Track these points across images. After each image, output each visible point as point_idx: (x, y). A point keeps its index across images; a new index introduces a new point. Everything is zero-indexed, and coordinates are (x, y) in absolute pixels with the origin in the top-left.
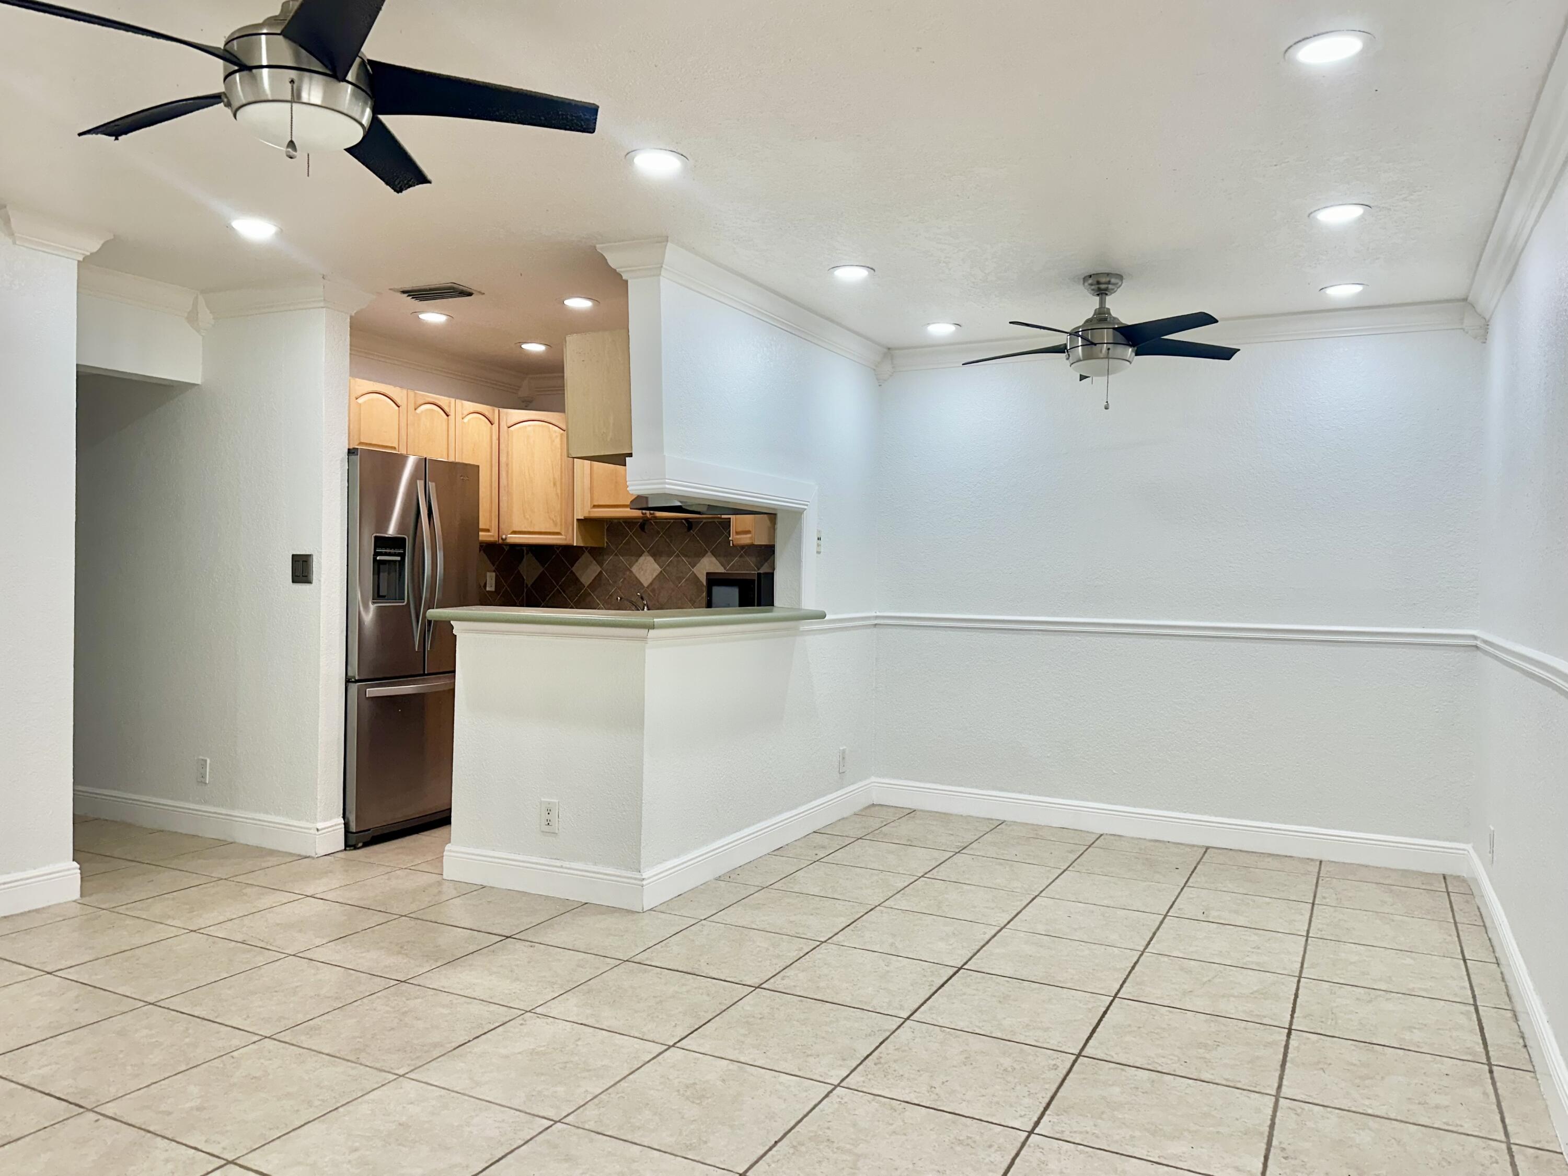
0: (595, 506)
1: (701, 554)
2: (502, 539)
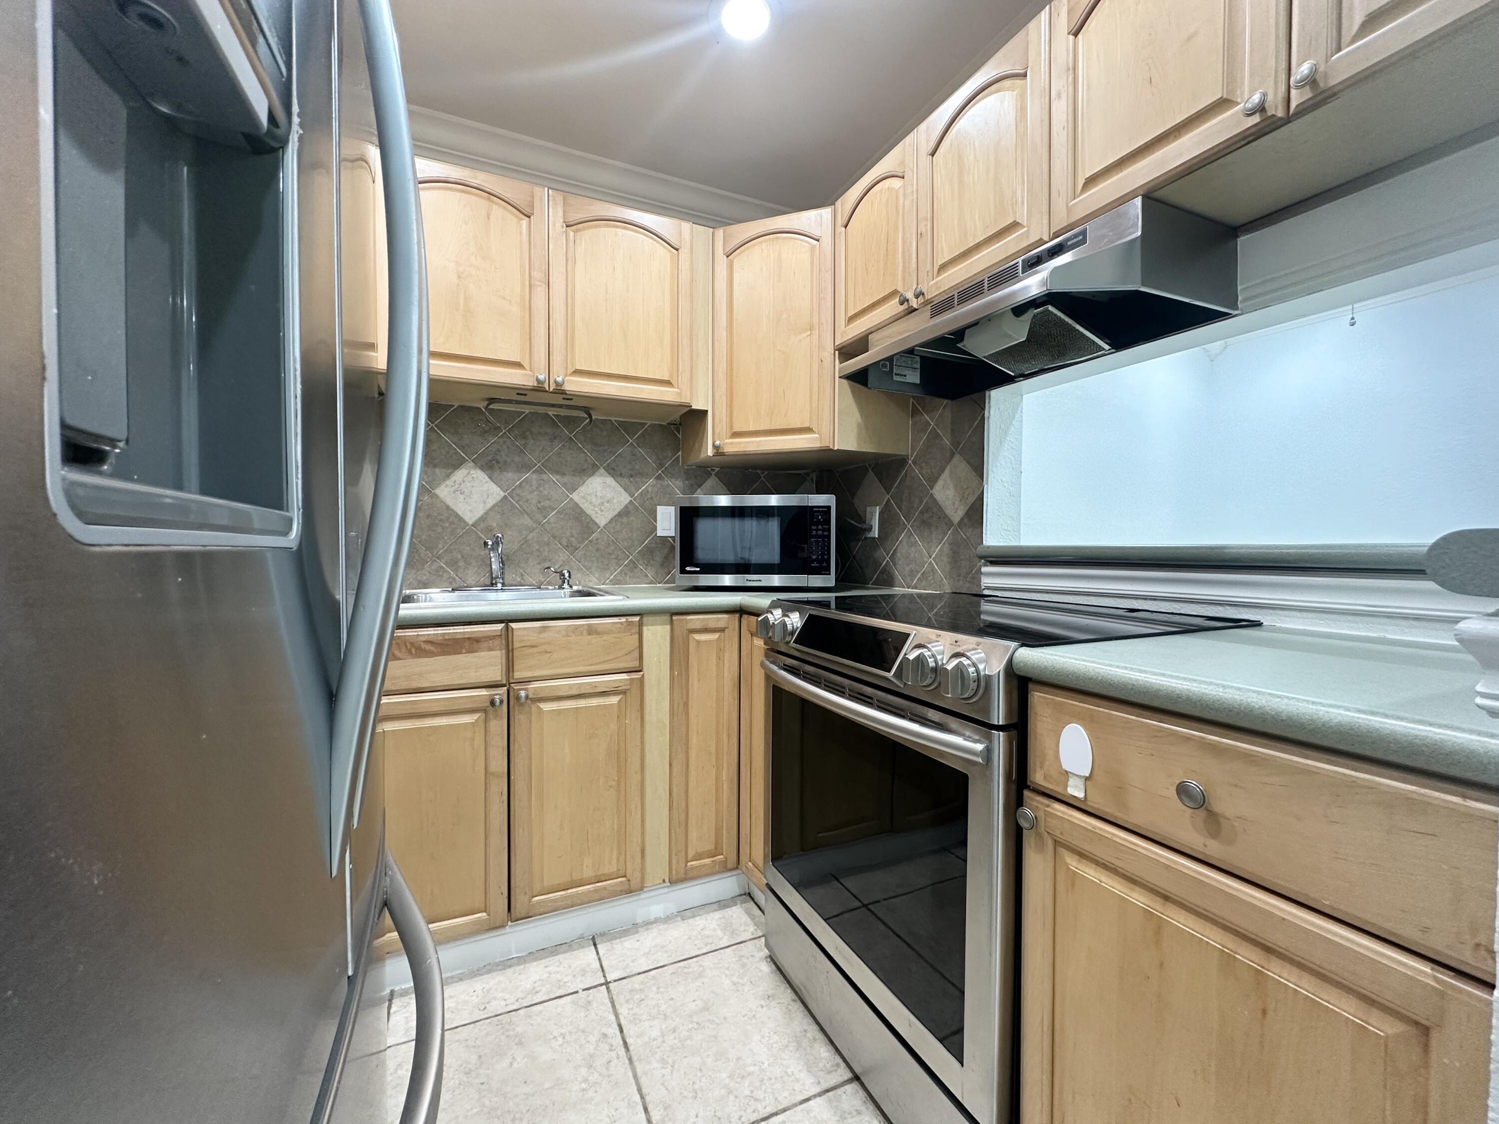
1: (586, 471)
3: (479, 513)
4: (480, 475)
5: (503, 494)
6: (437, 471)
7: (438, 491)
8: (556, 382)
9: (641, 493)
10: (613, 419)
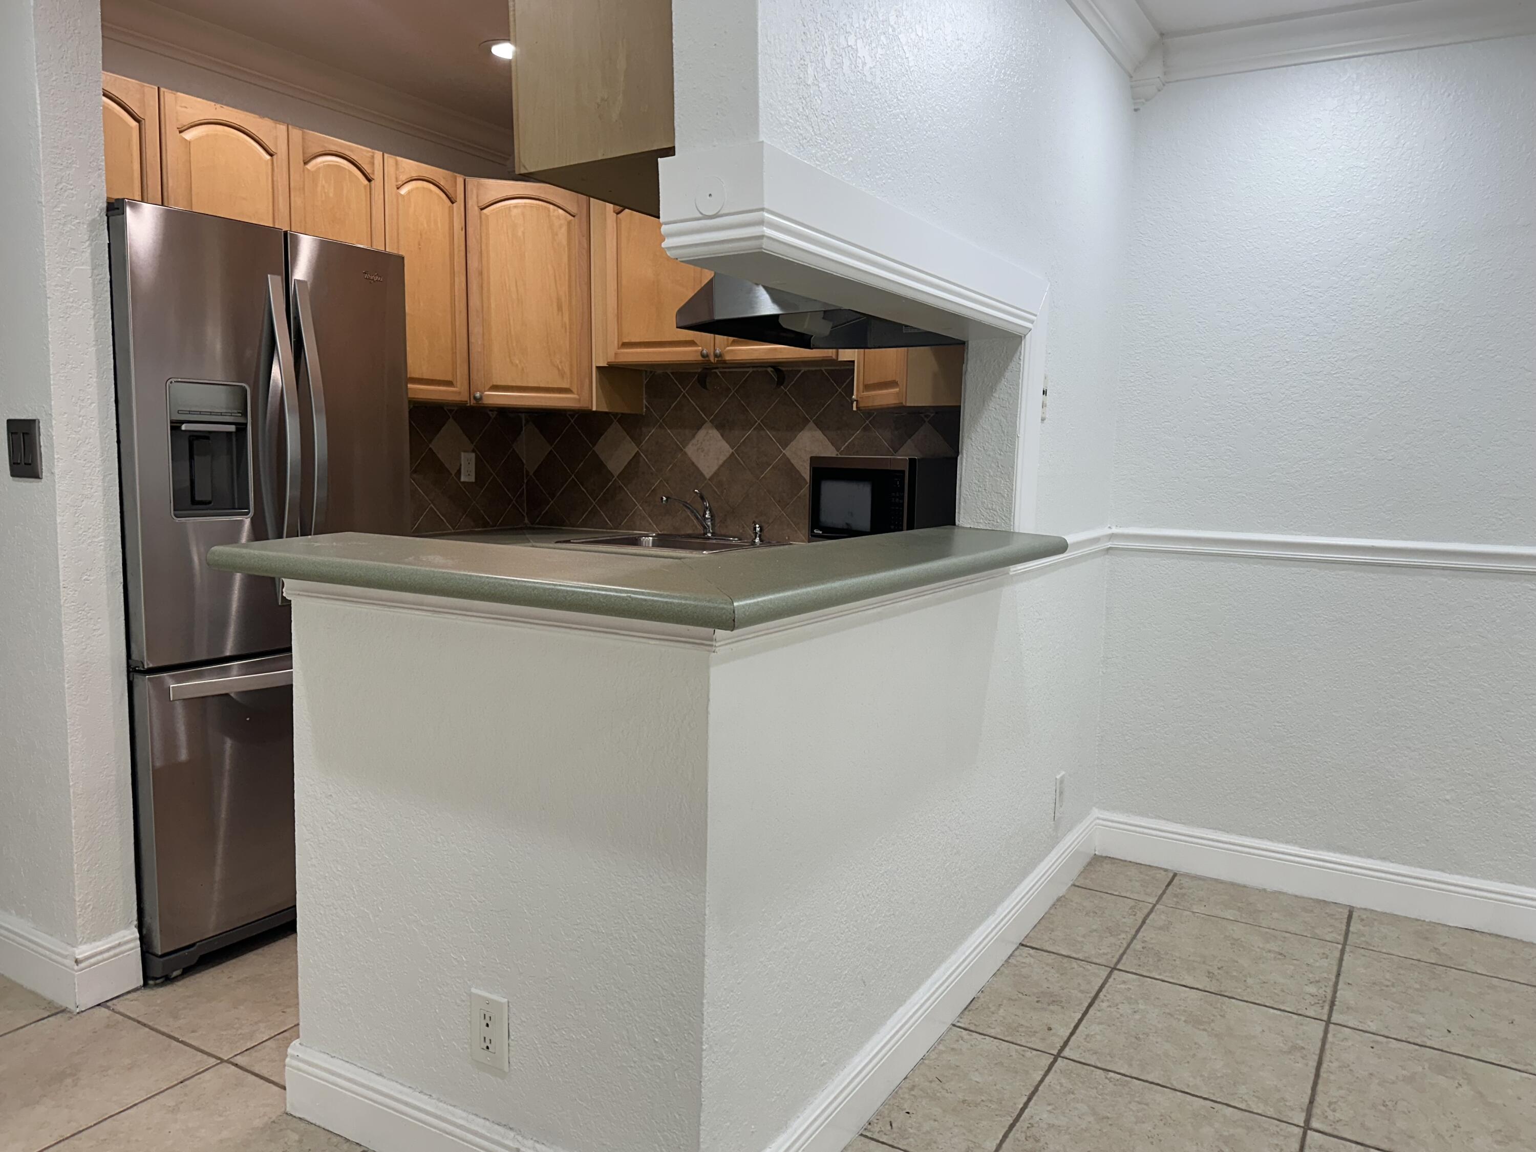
0: (625, 345)
1: (795, 426)
2: (475, 398)
3: (714, 468)
4: (715, 433)
5: (731, 451)
6: (687, 431)
7: (686, 450)
8: (717, 354)
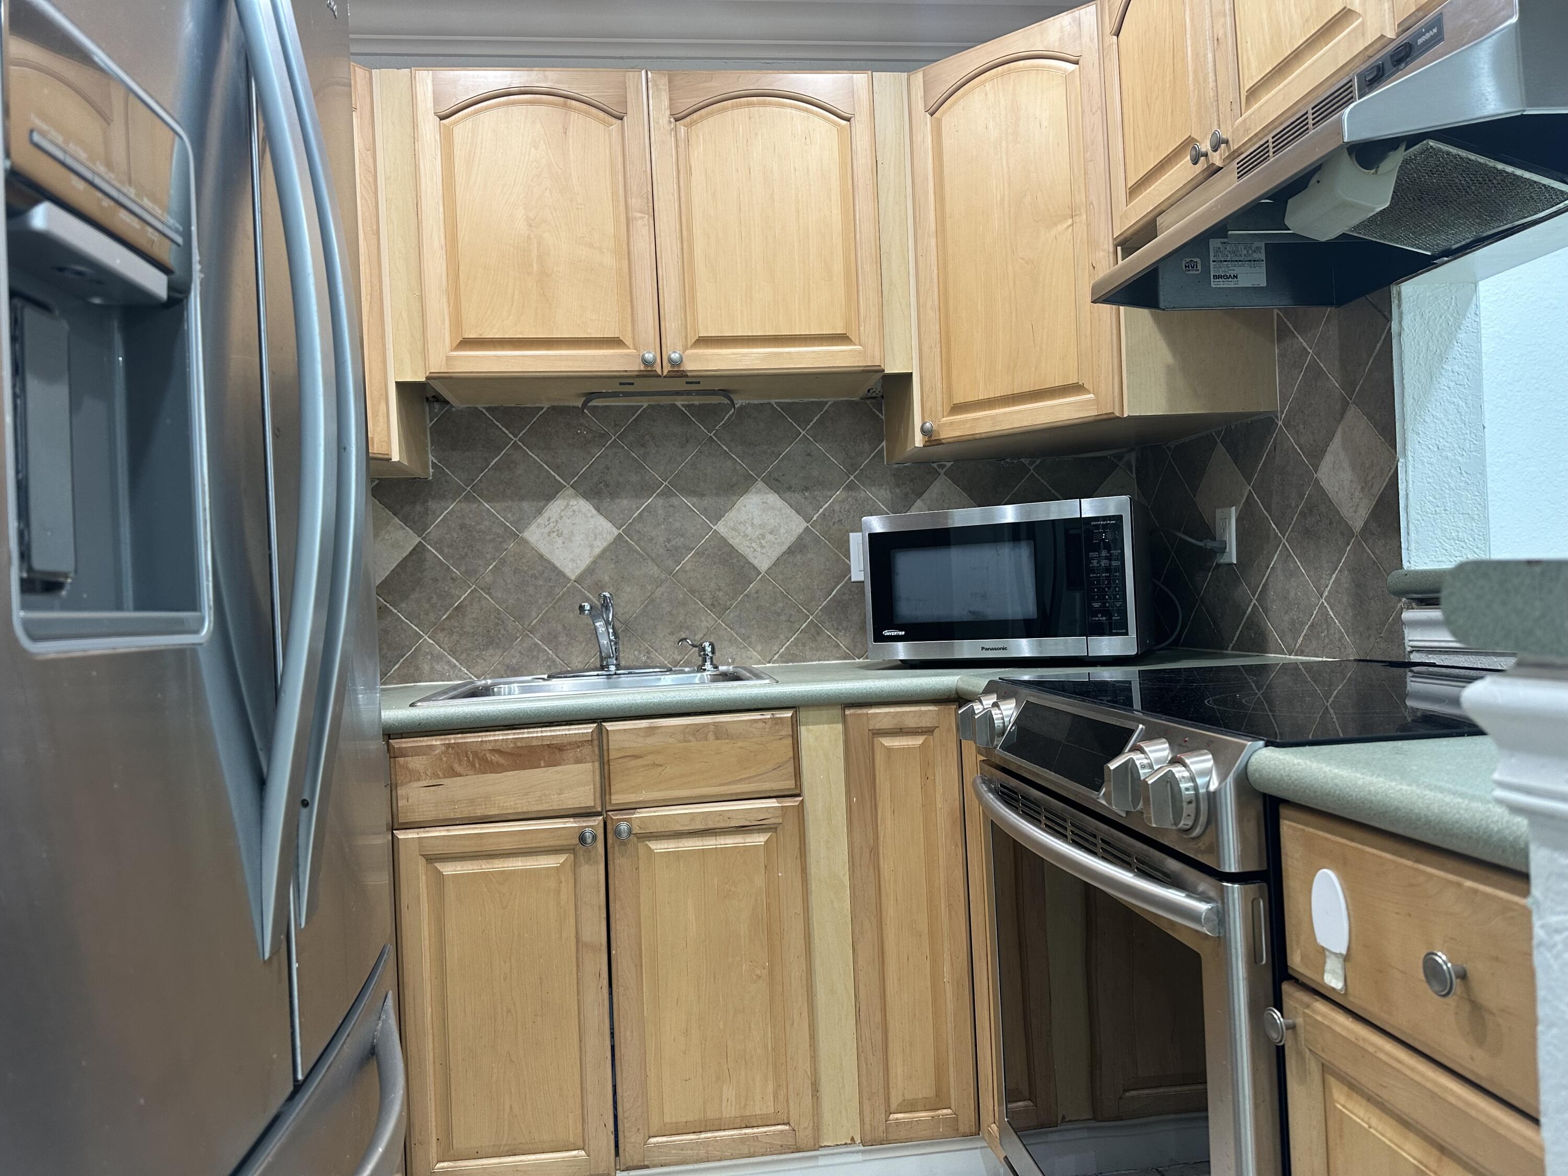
0: (467, 343)
1: (732, 489)
3: (585, 561)
4: (583, 506)
5: (616, 532)
6: (525, 505)
7: (526, 535)
8: (670, 360)
9: (823, 514)
10: (773, 401)
